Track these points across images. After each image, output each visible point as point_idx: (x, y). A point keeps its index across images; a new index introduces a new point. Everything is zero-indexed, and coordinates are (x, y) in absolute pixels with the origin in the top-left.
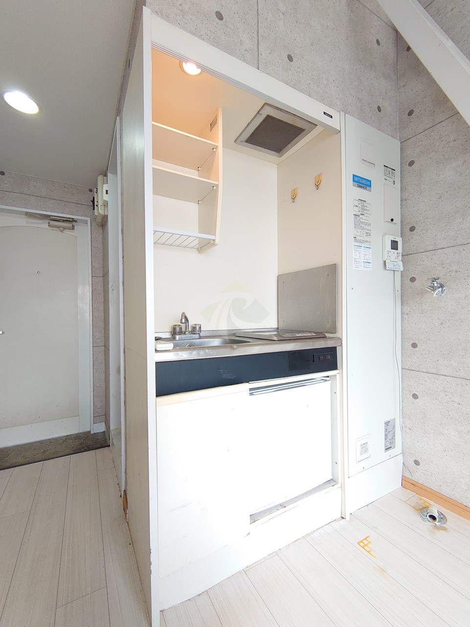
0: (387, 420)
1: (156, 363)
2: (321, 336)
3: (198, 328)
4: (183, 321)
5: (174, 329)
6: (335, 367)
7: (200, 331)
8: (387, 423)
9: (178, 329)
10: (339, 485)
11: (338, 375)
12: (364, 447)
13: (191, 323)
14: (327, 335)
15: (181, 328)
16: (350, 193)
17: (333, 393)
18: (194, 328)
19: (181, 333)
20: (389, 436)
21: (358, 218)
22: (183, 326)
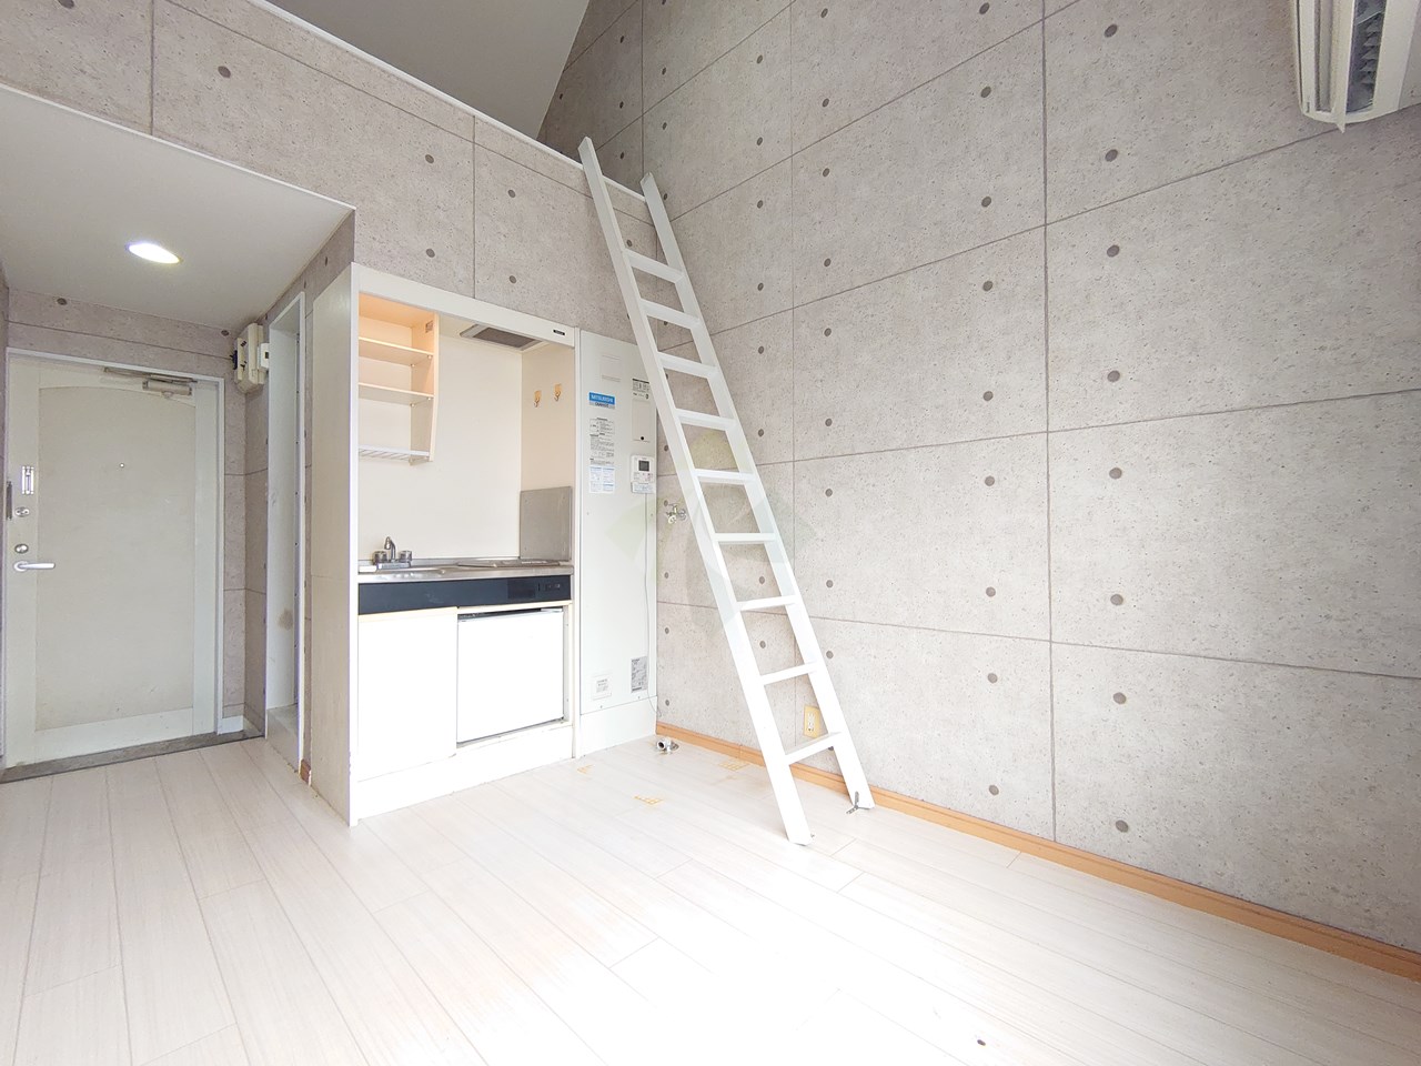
0: (636, 657)
1: (360, 584)
2: (552, 563)
3: (407, 555)
4: (388, 546)
5: (377, 556)
6: (567, 597)
7: (411, 559)
8: (635, 661)
9: (381, 556)
10: (569, 723)
11: (570, 607)
12: (603, 685)
13: (398, 550)
14: (561, 563)
15: (385, 556)
16: (586, 413)
17: (565, 625)
18: (403, 555)
19: (384, 560)
20: (639, 676)
21: (596, 438)
22: (388, 553)
